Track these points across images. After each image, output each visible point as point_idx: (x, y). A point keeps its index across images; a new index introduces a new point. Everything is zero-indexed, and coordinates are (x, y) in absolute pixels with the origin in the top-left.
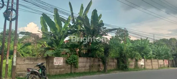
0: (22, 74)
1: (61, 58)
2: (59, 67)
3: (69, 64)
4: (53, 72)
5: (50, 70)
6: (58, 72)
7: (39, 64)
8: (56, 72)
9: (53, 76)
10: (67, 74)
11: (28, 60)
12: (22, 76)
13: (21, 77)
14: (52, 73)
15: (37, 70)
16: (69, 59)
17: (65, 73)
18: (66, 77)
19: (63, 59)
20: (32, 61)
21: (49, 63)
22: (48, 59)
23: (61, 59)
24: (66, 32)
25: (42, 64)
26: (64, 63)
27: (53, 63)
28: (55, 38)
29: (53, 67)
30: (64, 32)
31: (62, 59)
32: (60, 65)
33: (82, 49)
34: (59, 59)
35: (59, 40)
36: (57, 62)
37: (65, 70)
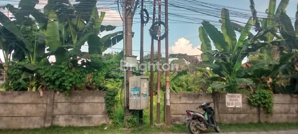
0: (178, 119)
1: (239, 95)
2: (236, 111)
3: (254, 106)
4: (227, 118)
5: (220, 115)
6: (235, 119)
7: (203, 105)
8: (232, 119)
9: (226, 125)
10: (251, 123)
11: (185, 98)
12: (179, 121)
13: (178, 123)
14: (225, 120)
15: (200, 113)
16: (253, 98)
17: (247, 122)
18: (252, 129)
19: (243, 97)
20: (192, 100)
21: (218, 103)
22: (216, 95)
23: (239, 97)
24: (244, 48)
25: (208, 104)
26: (245, 104)
27: (225, 103)
28: (225, 60)
29: (226, 111)
30: (240, 48)
31: (241, 96)
32: (237, 107)
34: (235, 96)
35: (232, 63)
36: (231, 102)
37: (248, 116)
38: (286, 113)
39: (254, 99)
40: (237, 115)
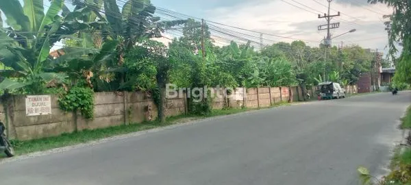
1: (46, 96)
2: (42, 120)
3: (69, 110)
4: (27, 133)
5: (17, 129)
6: (41, 132)
8: (36, 133)
9: (25, 143)
10: (65, 135)
14: (25, 136)
16: (67, 99)
17: (58, 133)
19: (52, 99)
21: (13, 111)
23: (46, 99)
24: (54, 29)
26: (56, 109)
27: (25, 110)
28: (24, 44)
29: (25, 122)
30: (47, 28)
31: (50, 98)
32: (43, 114)
33: (101, 73)
34: (41, 99)
35: (36, 51)
36: (34, 108)
37: (60, 125)
38: (109, 115)
39: (69, 102)
40: (44, 125)
